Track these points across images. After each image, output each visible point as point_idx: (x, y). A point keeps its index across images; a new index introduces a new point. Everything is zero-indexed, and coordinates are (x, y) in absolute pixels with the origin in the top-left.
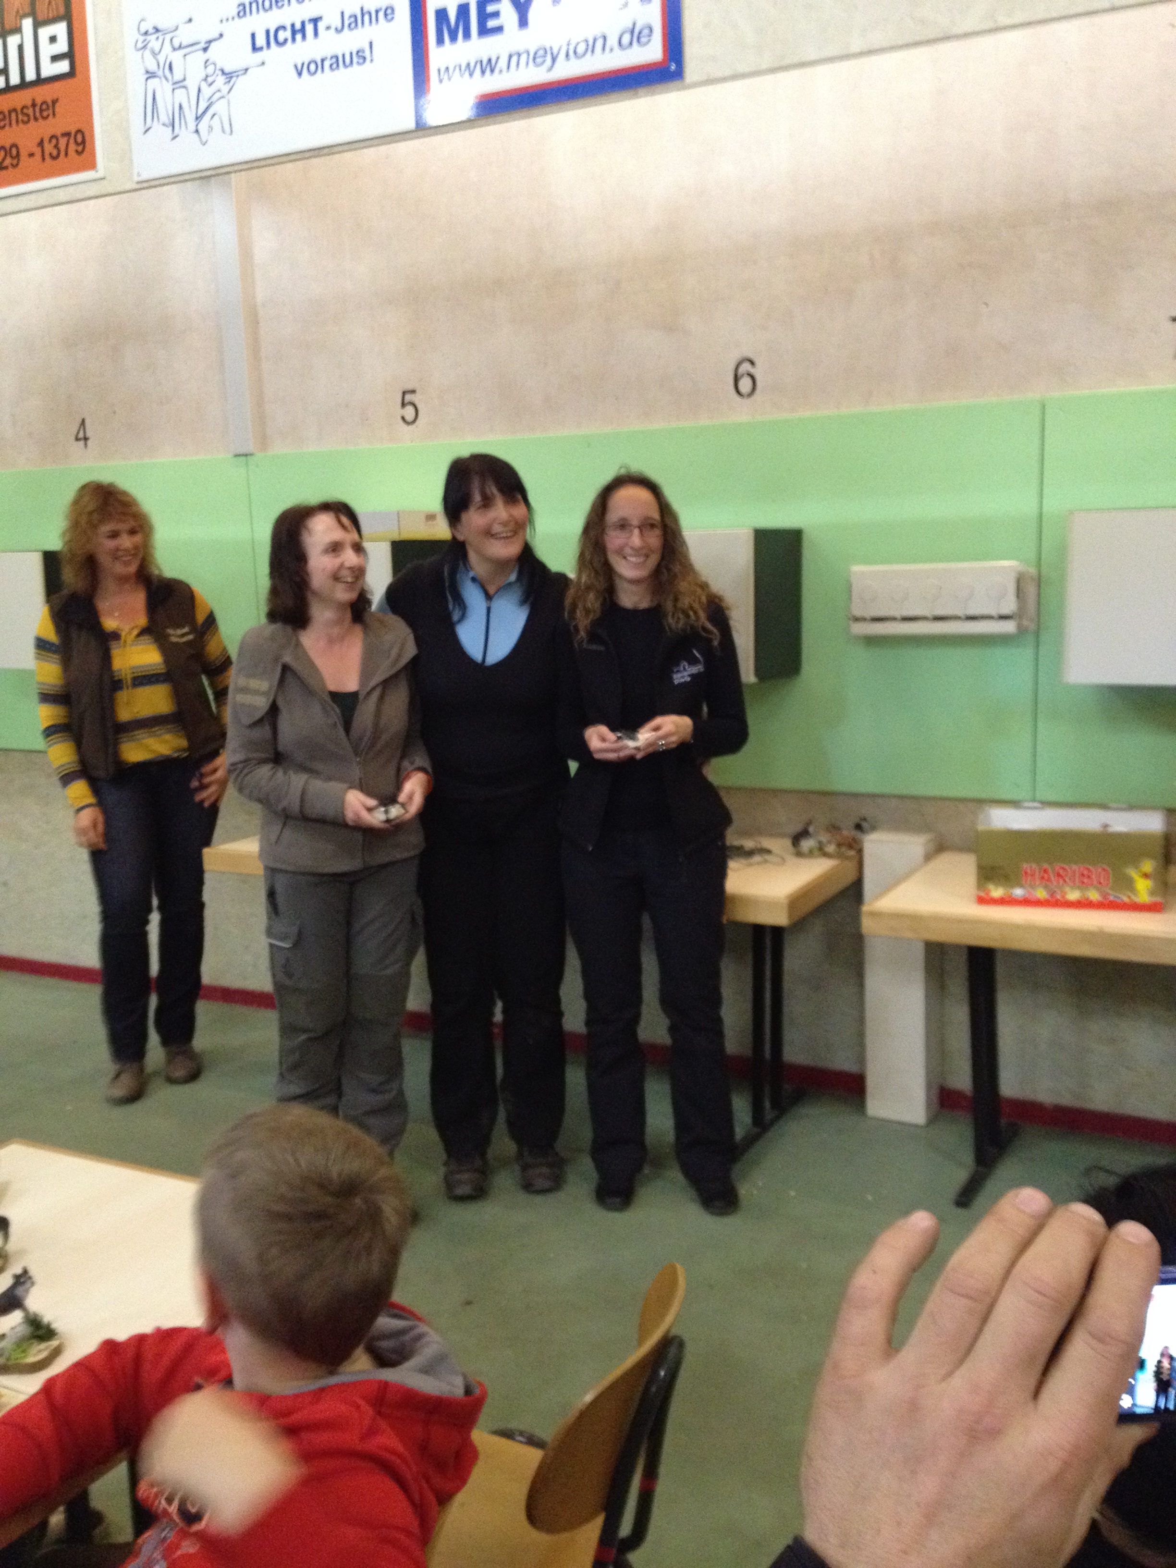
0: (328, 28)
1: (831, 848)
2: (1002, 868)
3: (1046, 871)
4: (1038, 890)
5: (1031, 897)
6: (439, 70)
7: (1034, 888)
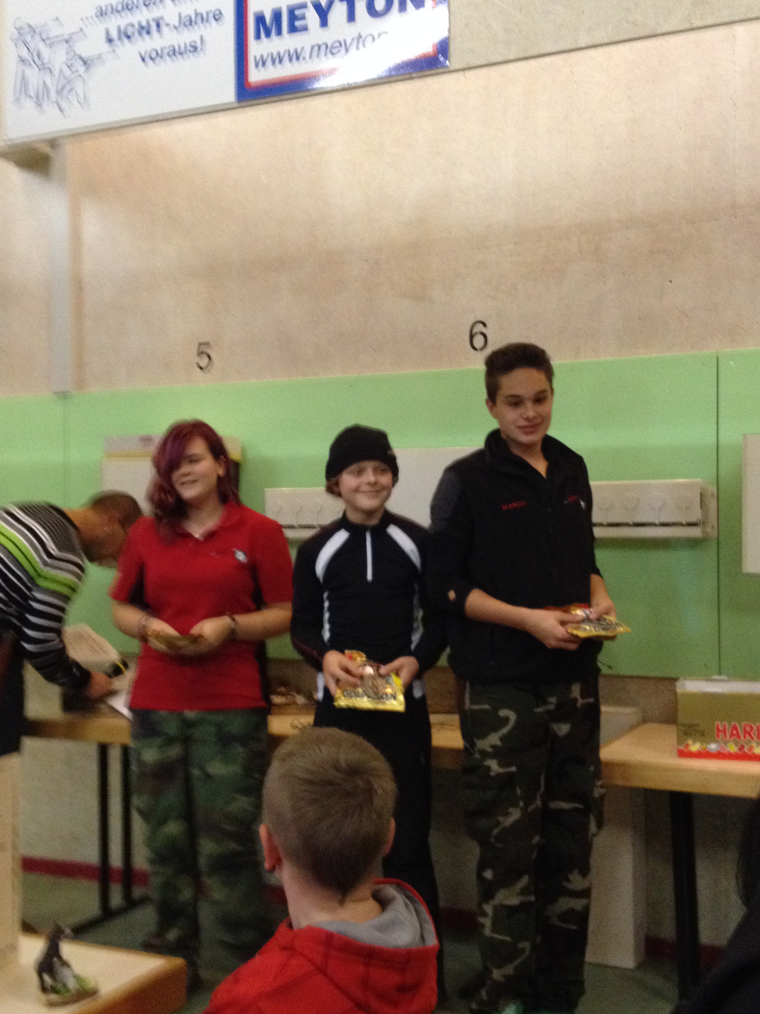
0: (168, 26)
2: (698, 725)
3: (735, 728)
4: (729, 745)
5: (723, 751)
6: (255, 58)
7: (726, 743)
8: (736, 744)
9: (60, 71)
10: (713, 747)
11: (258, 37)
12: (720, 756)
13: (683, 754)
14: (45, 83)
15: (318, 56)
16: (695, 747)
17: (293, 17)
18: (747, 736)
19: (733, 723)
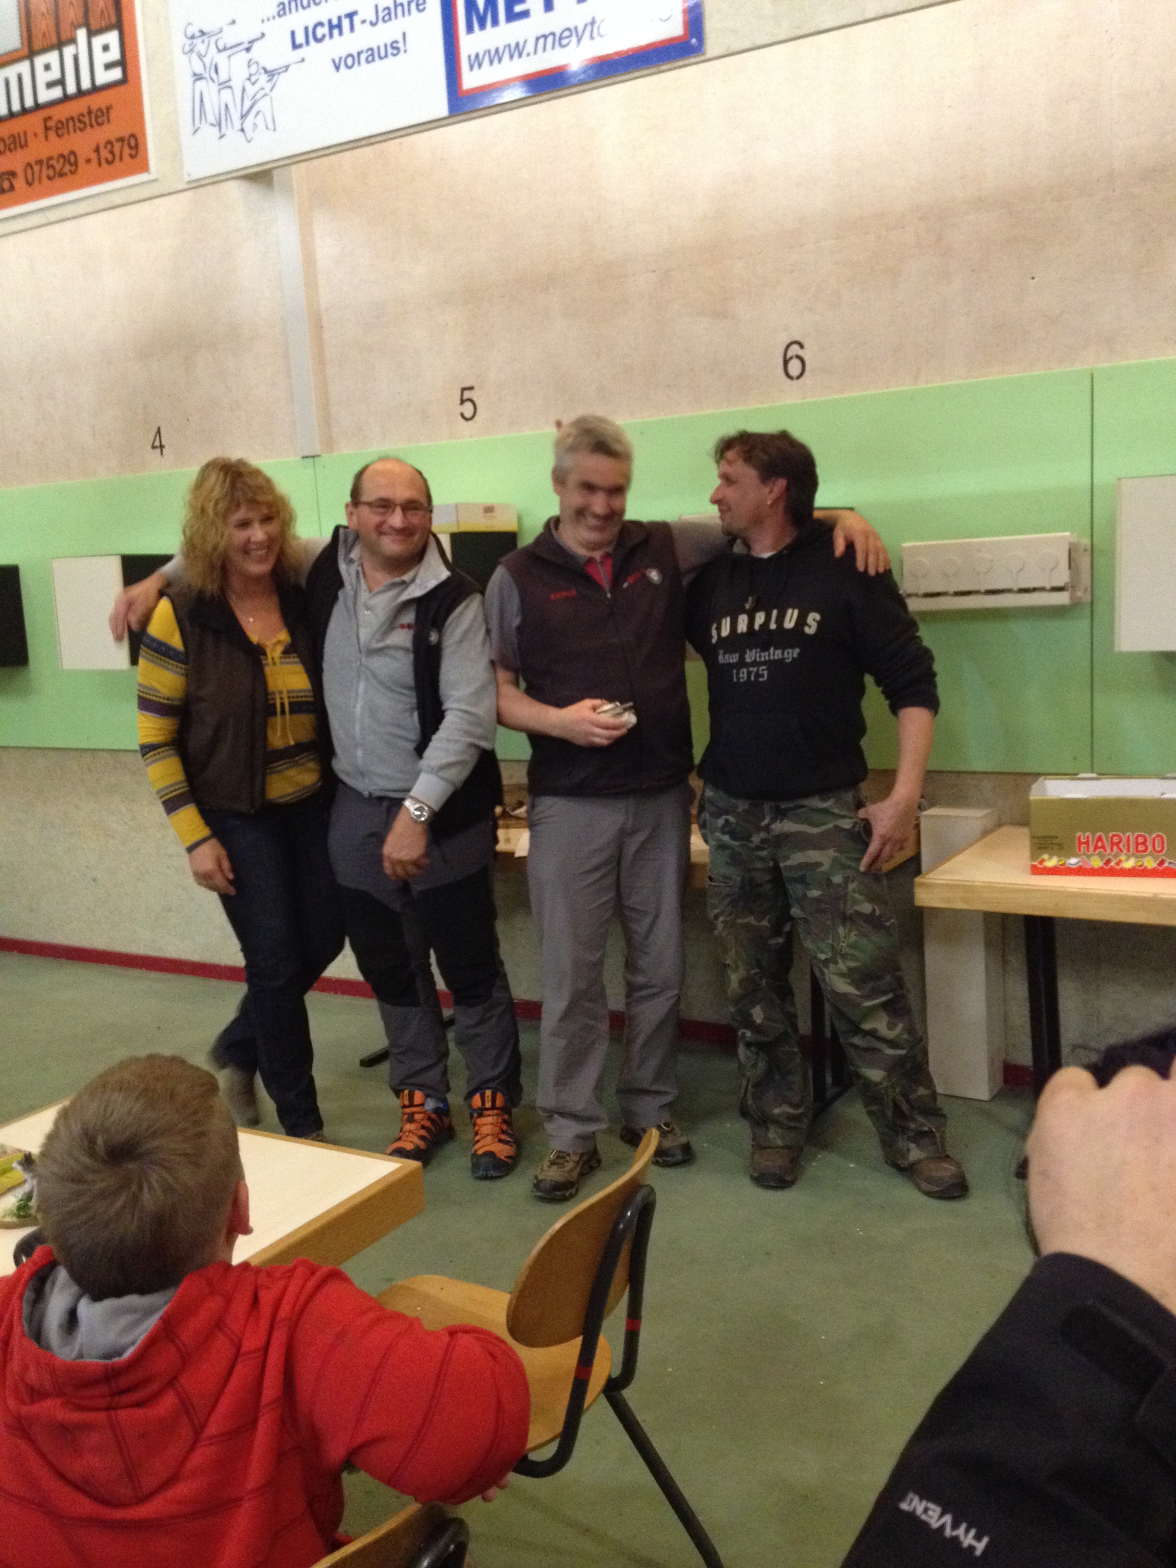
0: (363, 22)
2: (1057, 838)
3: (1100, 839)
4: (1092, 858)
5: (1086, 867)
6: (469, 57)
7: (1089, 857)
8: (1101, 856)
9: (244, 90)
10: (1073, 861)
11: (470, 29)
12: (1080, 871)
13: (1036, 871)
14: (227, 107)
15: (545, 50)
16: (1052, 862)
18: (1115, 848)
19: (1098, 834)
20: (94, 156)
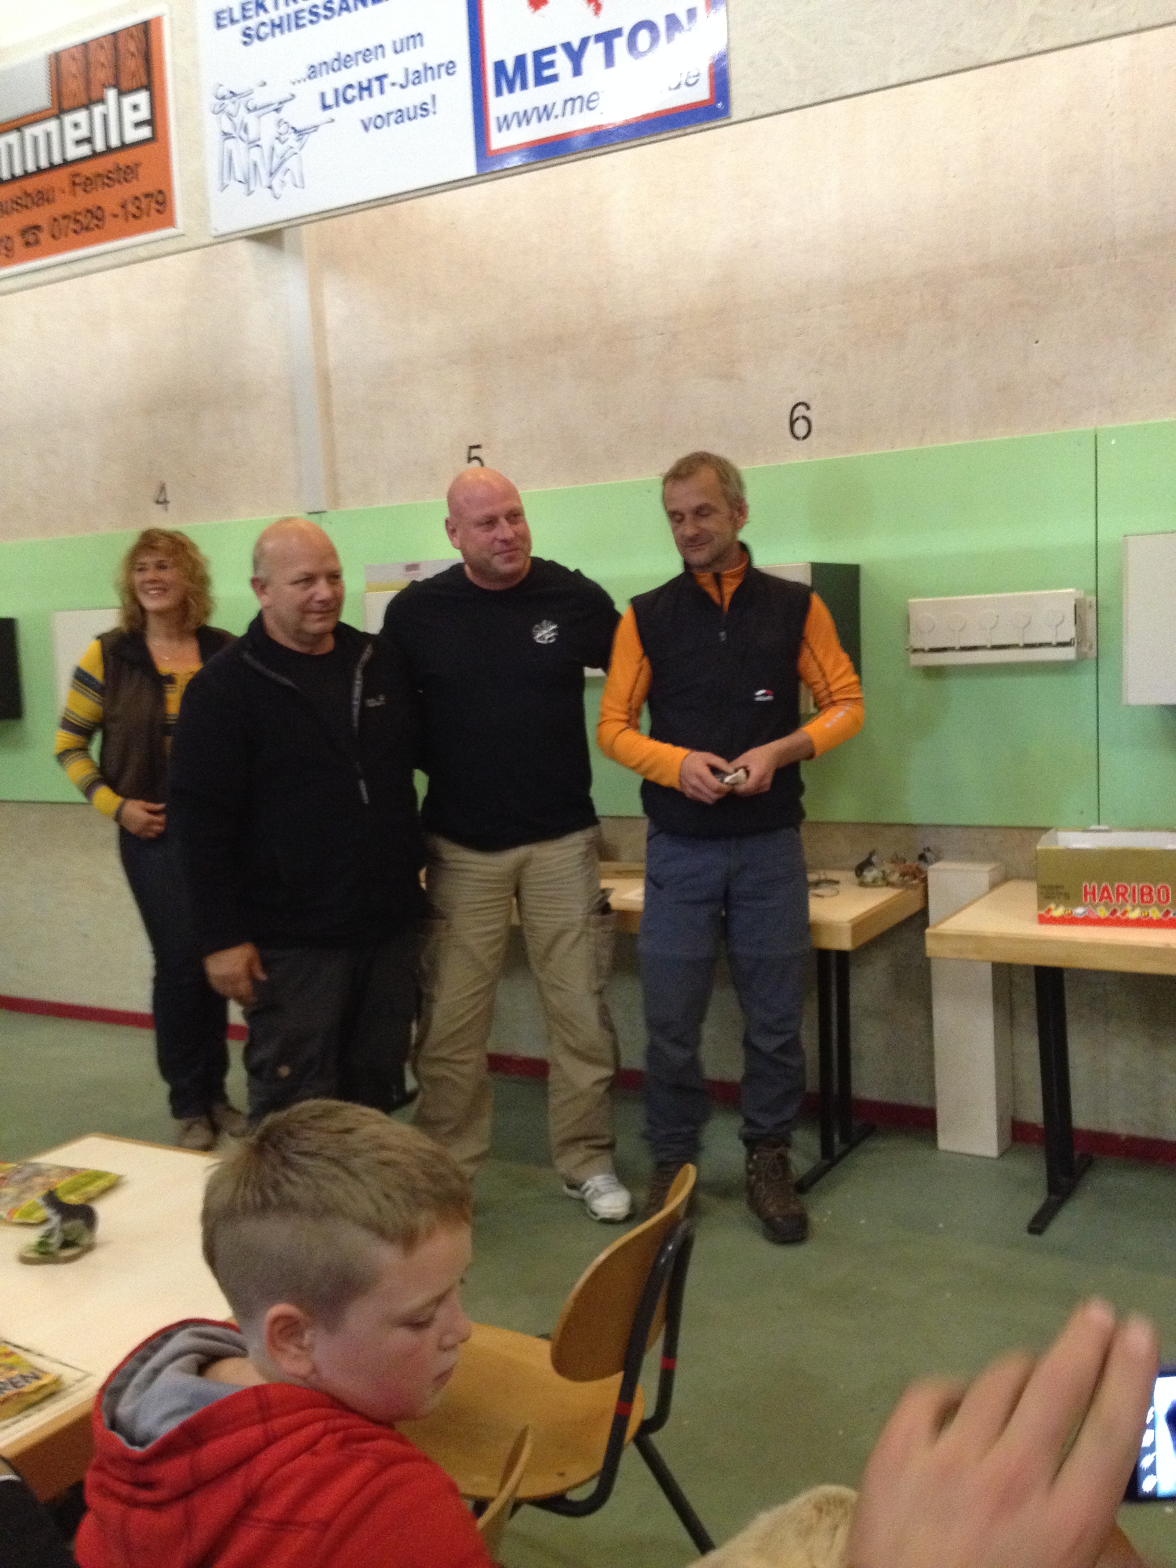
1: (895, 878)
2: (1063, 887)
3: (1106, 889)
4: (1098, 909)
5: (1092, 916)
6: (498, 118)
7: (1096, 907)
8: (1107, 906)
9: (273, 149)
10: (1079, 911)
11: (499, 92)
12: (1087, 921)
13: (1044, 920)
14: (255, 165)
15: (572, 113)
17: (539, 67)
18: (1121, 898)
19: (1104, 885)
20: (118, 211)
